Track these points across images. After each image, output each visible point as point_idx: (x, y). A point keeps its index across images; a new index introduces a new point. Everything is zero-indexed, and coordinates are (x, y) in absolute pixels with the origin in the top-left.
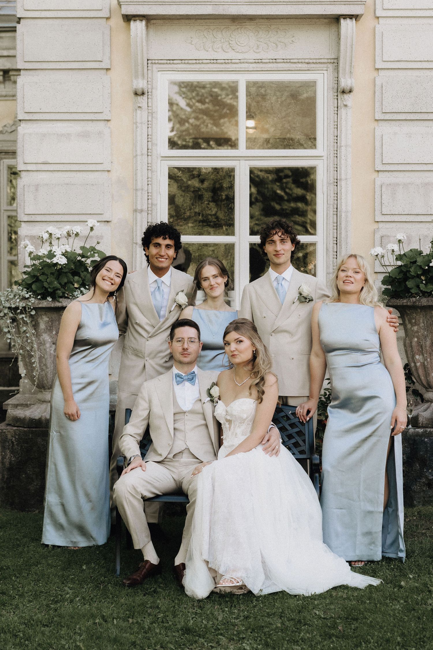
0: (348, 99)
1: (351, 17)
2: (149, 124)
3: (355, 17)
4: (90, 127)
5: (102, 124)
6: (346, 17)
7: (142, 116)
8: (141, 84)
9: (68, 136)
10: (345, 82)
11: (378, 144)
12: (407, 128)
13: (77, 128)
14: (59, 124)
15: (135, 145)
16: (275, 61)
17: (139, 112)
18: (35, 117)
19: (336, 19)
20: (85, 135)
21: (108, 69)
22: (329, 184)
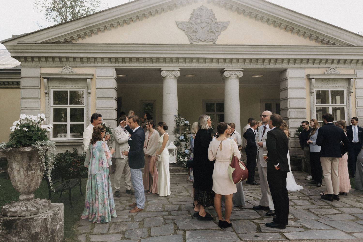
0: (90, 95)
1: (90, 78)
2: (49, 99)
3: (91, 79)
4: (35, 100)
5: (39, 100)
6: (88, 78)
7: (47, 98)
8: (46, 91)
9: (31, 102)
10: (89, 91)
11: (96, 104)
12: (102, 100)
13: (33, 100)
14: (30, 100)
15: (46, 104)
16: (75, 87)
17: (46, 97)
18: (24, 98)
19: (87, 79)
20: (35, 102)
21: (40, 88)
22: (87, 112)
